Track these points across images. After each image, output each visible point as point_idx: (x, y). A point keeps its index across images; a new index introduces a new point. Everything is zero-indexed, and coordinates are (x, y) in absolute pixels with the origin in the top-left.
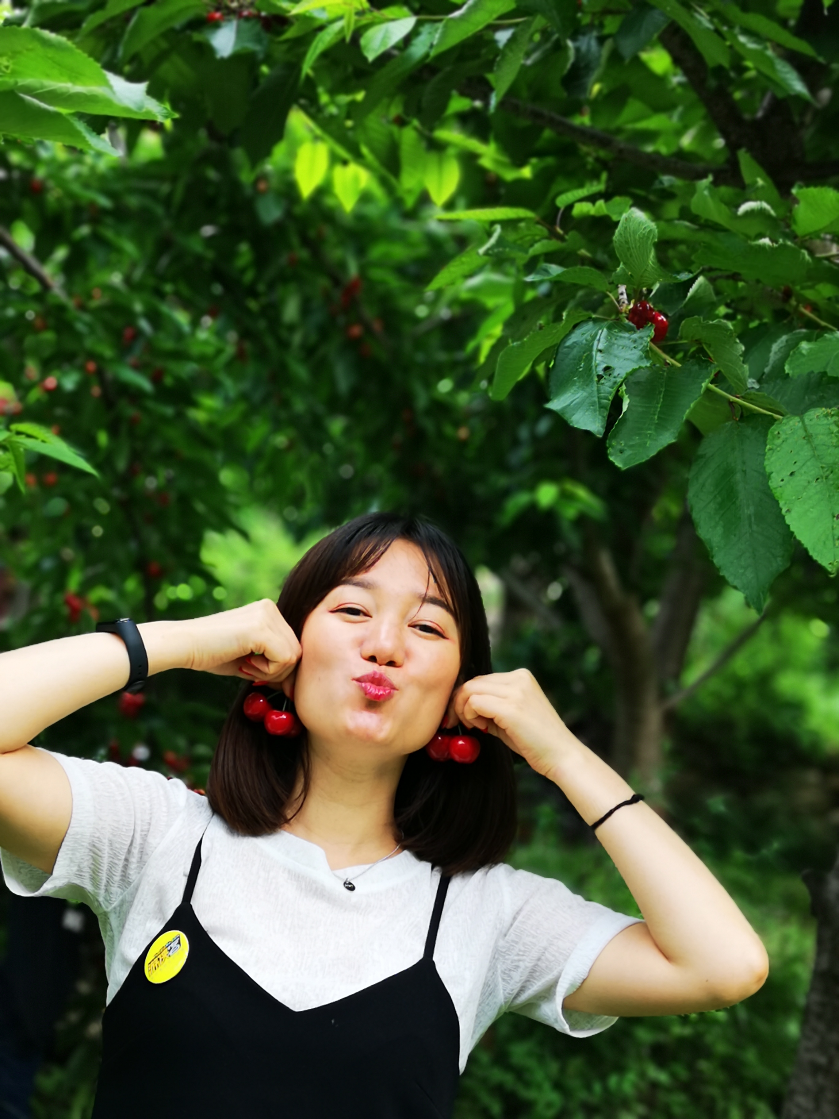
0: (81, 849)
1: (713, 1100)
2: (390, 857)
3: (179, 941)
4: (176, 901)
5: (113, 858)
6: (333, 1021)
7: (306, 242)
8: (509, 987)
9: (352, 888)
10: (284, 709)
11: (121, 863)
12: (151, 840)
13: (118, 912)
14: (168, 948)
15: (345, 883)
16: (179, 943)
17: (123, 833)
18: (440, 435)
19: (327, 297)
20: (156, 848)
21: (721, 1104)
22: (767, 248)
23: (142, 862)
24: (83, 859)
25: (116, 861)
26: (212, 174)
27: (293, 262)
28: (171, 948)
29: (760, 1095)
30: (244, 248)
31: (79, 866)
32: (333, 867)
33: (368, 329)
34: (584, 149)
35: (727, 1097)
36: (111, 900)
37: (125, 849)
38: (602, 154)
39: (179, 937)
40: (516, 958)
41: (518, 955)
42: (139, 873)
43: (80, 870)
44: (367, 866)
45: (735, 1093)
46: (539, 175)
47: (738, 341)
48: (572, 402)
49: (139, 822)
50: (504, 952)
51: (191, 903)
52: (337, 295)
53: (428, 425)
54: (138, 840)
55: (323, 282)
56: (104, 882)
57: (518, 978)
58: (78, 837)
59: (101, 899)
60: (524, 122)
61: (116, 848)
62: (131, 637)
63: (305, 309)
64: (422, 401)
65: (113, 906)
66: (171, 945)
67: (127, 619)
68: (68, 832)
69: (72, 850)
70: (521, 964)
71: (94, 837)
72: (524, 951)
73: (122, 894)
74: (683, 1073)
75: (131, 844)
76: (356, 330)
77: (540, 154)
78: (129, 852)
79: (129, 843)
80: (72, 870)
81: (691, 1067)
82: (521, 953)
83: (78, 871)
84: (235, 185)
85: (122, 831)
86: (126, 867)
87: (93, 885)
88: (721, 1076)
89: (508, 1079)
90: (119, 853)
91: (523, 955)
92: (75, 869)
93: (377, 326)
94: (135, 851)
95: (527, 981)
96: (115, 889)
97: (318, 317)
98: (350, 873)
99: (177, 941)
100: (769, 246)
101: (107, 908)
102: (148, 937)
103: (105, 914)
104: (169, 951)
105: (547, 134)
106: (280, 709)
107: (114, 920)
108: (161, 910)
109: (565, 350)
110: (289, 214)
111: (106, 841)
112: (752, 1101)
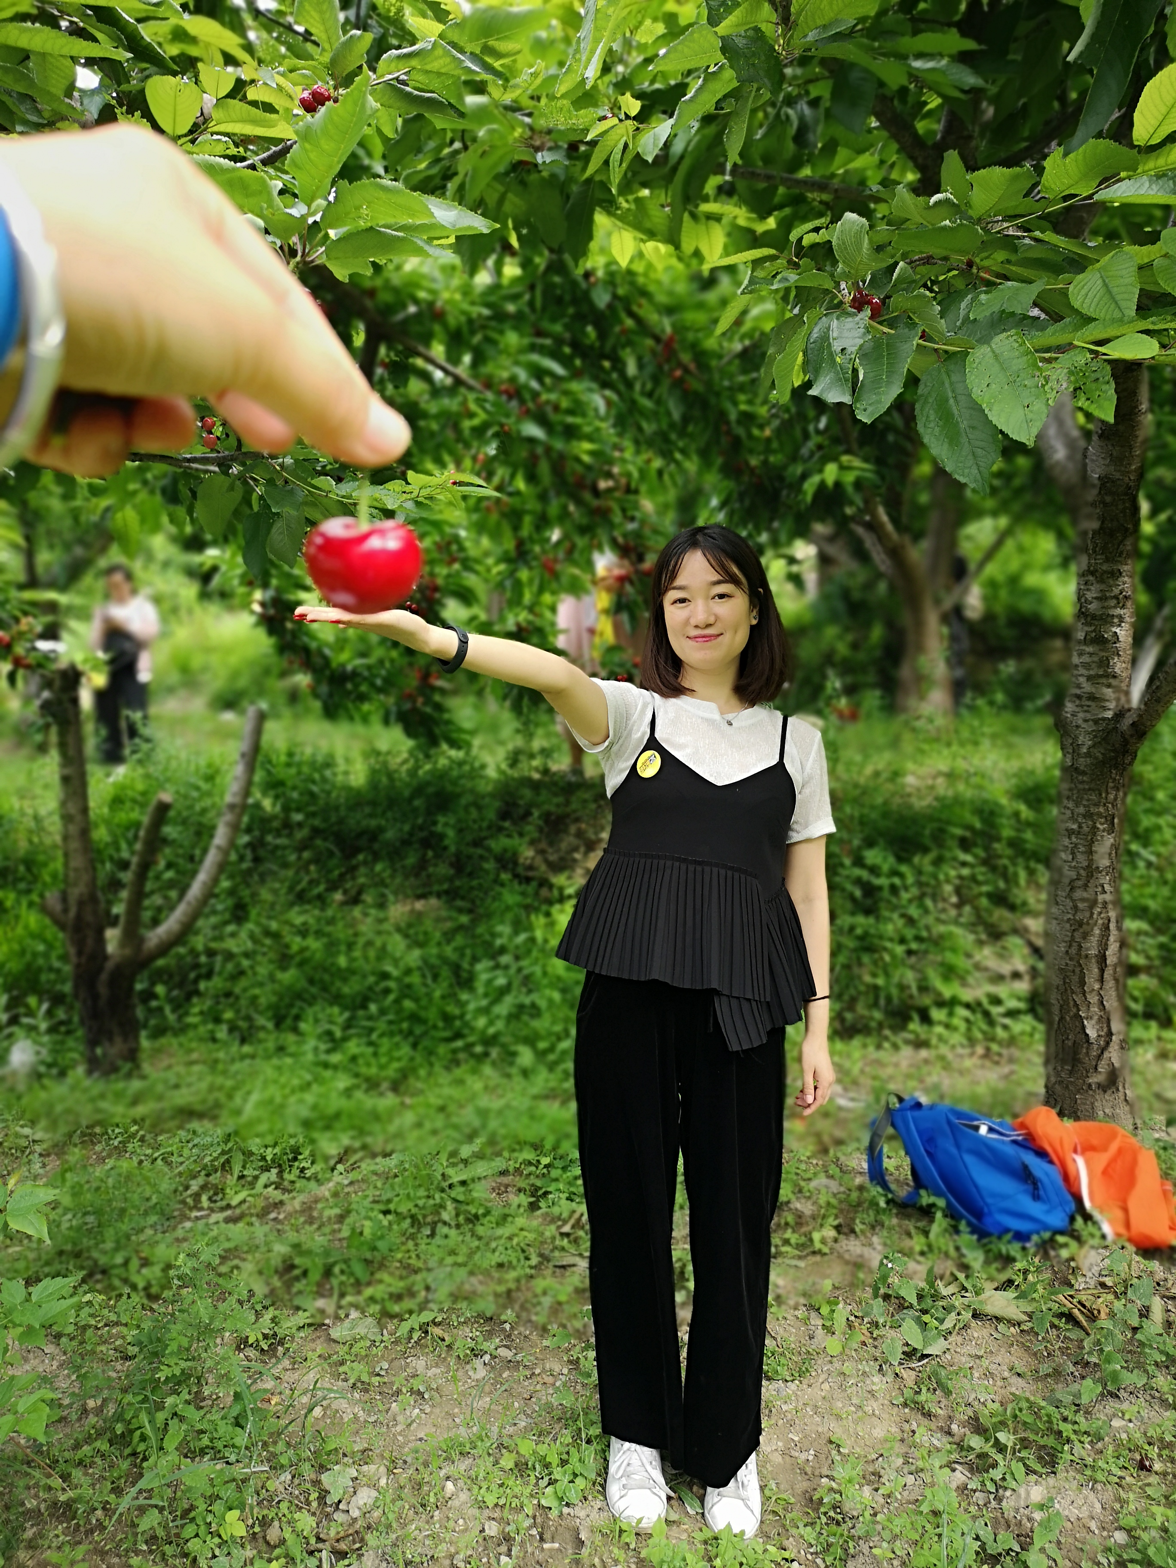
1: (1005, 868)
2: (748, 708)
6: (737, 790)
7: (632, 314)
9: (731, 725)
14: (650, 760)
15: (728, 722)
16: (655, 757)
18: (750, 436)
19: (653, 352)
21: (1011, 869)
26: (557, 279)
27: (624, 332)
29: (1039, 861)
30: (590, 329)
33: (686, 370)
34: (809, 195)
35: (1015, 864)
38: (825, 197)
39: (654, 754)
44: (736, 714)
45: (1020, 861)
46: (780, 223)
47: (935, 304)
48: (825, 385)
51: (655, 737)
52: (659, 348)
53: (740, 431)
55: (649, 342)
60: (762, 185)
63: (641, 366)
64: (733, 416)
66: (651, 758)
74: (981, 853)
76: (678, 373)
77: (780, 207)
81: (987, 848)
84: (574, 284)
88: (1009, 852)
89: (864, 874)
93: (692, 367)
97: (650, 369)
98: (729, 717)
99: (653, 756)
100: (949, 226)
105: (781, 190)
110: (615, 296)
112: (1032, 864)
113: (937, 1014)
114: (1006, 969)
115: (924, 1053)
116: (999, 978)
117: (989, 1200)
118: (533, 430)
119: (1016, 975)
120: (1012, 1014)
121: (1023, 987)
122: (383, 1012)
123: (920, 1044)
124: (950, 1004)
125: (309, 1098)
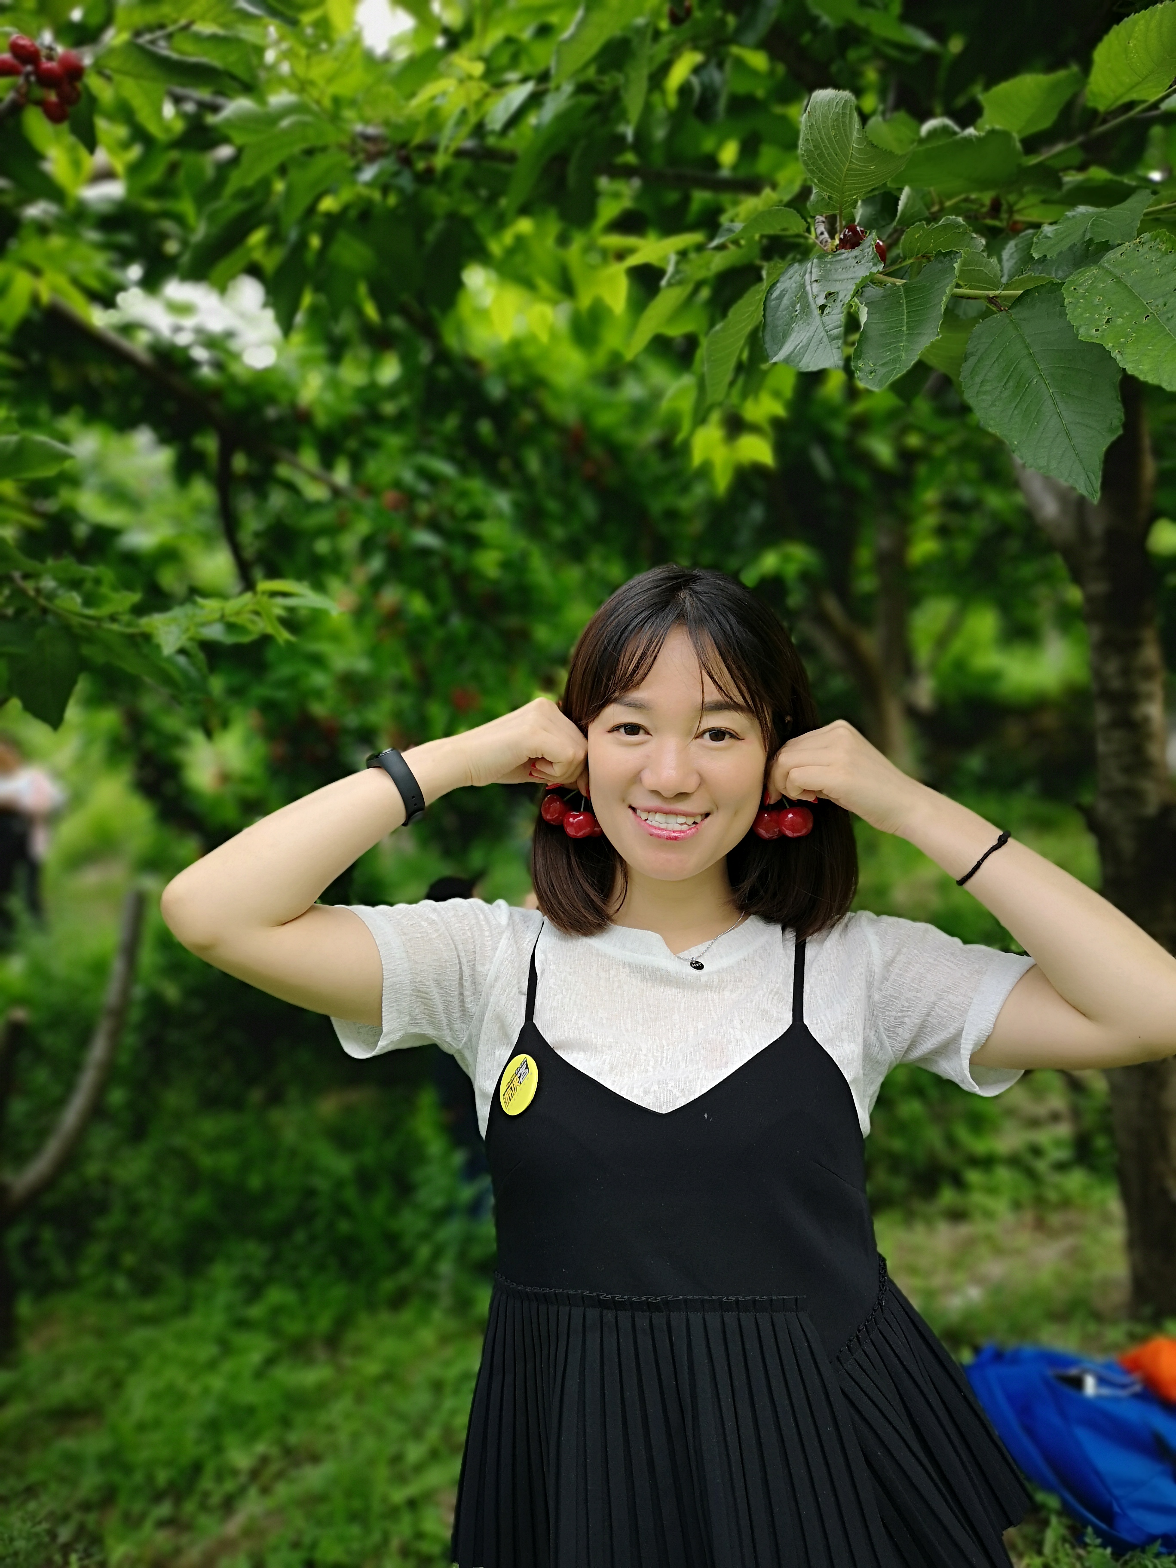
0: (405, 998)
2: (736, 927)
3: (527, 1064)
4: (520, 1022)
5: (446, 997)
6: (706, 1116)
8: (897, 1046)
9: (700, 967)
10: (582, 810)
11: (456, 1002)
12: (479, 968)
13: (470, 1047)
14: (519, 1075)
15: (691, 964)
16: (527, 1067)
17: (449, 970)
19: (560, 448)
20: (487, 975)
22: (974, 140)
23: (476, 992)
24: (412, 1007)
25: (451, 999)
26: (443, 373)
27: (525, 426)
28: (521, 1074)
31: (410, 1015)
32: (675, 951)
36: (458, 1038)
37: (456, 984)
39: (526, 1061)
40: (899, 1014)
41: (902, 1011)
42: (477, 1005)
43: (413, 1018)
44: (710, 942)
47: (974, 235)
48: (796, 347)
49: (462, 954)
50: (883, 1008)
51: (534, 1022)
52: (566, 443)
53: (665, 529)
54: (467, 972)
55: (554, 437)
56: (445, 1022)
57: (905, 1035)
58: (398, 986)
59: (448, 1039)
61: (446, 986)
62: (397, 768)
64: (656, 512)
65: (463, 1042)
66: (520, 1071)
67: (389, 750)
68: (384, 985)
69: (396, 1001)
70: (906, 1020)
71: (415, 982)
72: (908, 1007)
73: (467, 1029)
75: (461, 978)
78: (461, 985)
79: (458, 977)
80: (404, 1021)
82: (905, 1009)
83: (412, 1020)
85: (447, 968)
86: (462, 1001)
87: (434, 1029)
90: (450, 990)
91: (908, 1011)
92: (407, 1018)
93: (605, 461)
94: (467, 984)
95: (916, 1036)
96: (458, 1026)
97: (556, 466)
98: (694, 953)
99: (525, 1066)
100: (976, 137)
101: (458, 1045)
102: (499, 1065)
103: (459, 1051)
104: (519, 1078)
106: (578, 810)
107: (467, 1054)
108: (507, 1036)
109: (774, 302)
110: (511, 387)
111: (431, 983)
113: (973, 1176)
114: (1041, 1110)
115: (964, 1230)
116: (1034, 1123)
117: (1118, 1492)
118: (424, 538)
119: (1055, 1117)
120: (1061, 1167)
121: (1064, 1130)
122: (312, 1239)
123: (957, 1216)
124: (986, 1163)
125: (217, 1383)
